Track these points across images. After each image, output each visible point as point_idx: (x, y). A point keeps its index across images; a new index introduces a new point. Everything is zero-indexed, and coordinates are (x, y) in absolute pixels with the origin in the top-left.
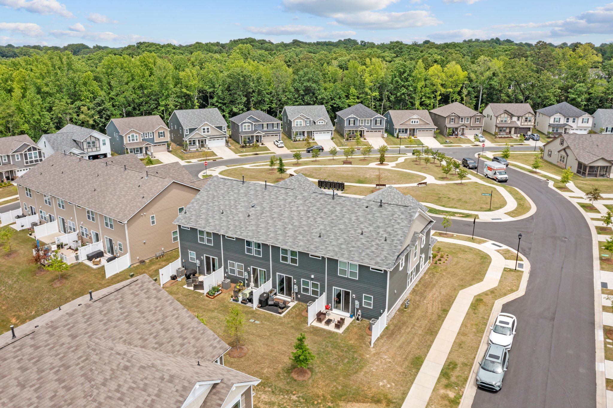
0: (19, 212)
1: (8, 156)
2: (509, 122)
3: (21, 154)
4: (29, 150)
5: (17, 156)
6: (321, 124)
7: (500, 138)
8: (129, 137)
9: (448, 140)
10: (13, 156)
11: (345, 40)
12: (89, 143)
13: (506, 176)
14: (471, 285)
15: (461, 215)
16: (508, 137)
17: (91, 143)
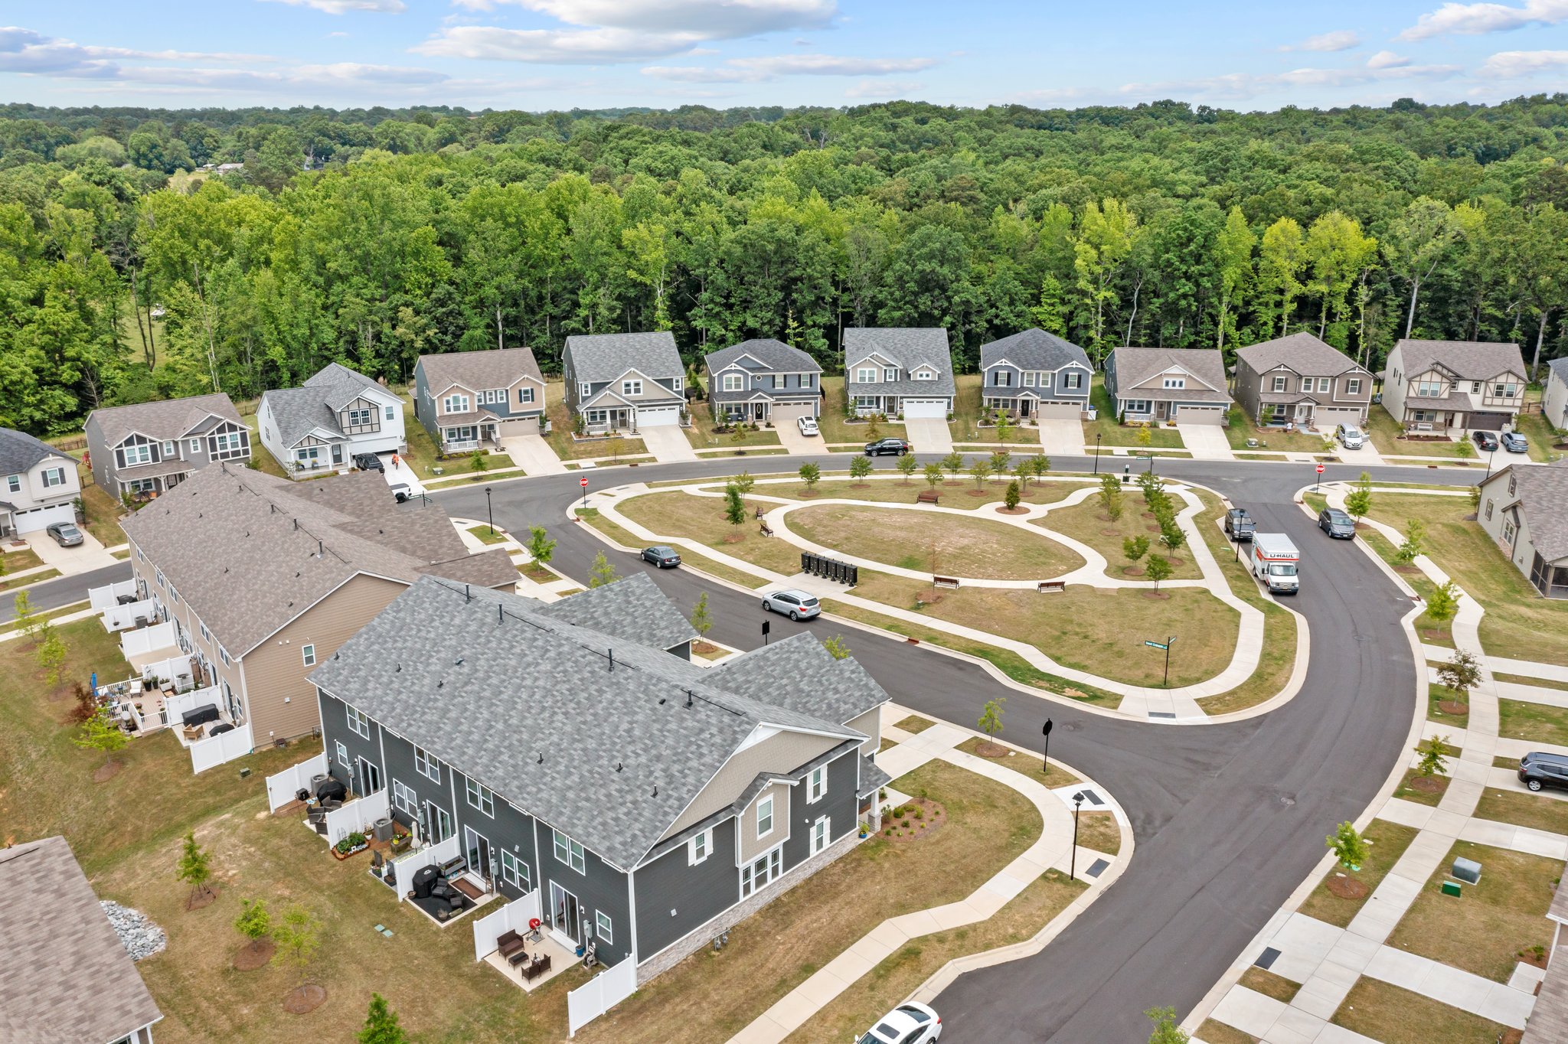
0: (128, 587)
1: (176, 443)
2: (1445, 395)
3: (203, 440)
4: (221, 430)
5: (195, 442)
6: (924, 378)
7: (1411, 438)
8: (448, 402)
9: (1253, 440)
10: (185, 443)
11: (1155, 104)
12: (354, 414)
13: (1295, 579)
14: (926, 907)
15: (1079, 693)
16: (1437, 438)
17: (360, 414)
